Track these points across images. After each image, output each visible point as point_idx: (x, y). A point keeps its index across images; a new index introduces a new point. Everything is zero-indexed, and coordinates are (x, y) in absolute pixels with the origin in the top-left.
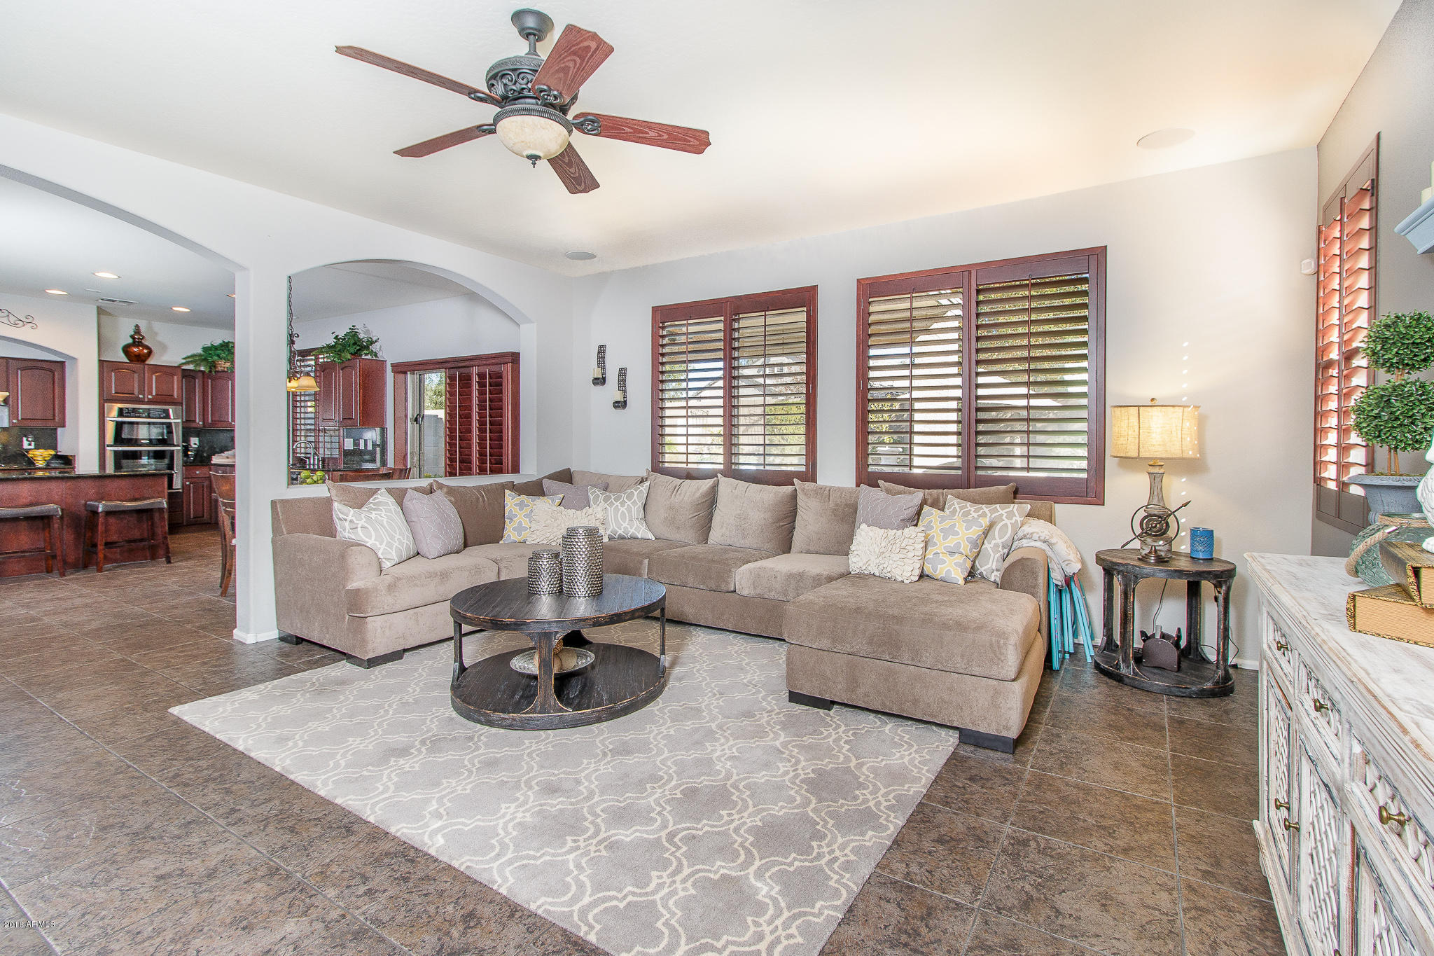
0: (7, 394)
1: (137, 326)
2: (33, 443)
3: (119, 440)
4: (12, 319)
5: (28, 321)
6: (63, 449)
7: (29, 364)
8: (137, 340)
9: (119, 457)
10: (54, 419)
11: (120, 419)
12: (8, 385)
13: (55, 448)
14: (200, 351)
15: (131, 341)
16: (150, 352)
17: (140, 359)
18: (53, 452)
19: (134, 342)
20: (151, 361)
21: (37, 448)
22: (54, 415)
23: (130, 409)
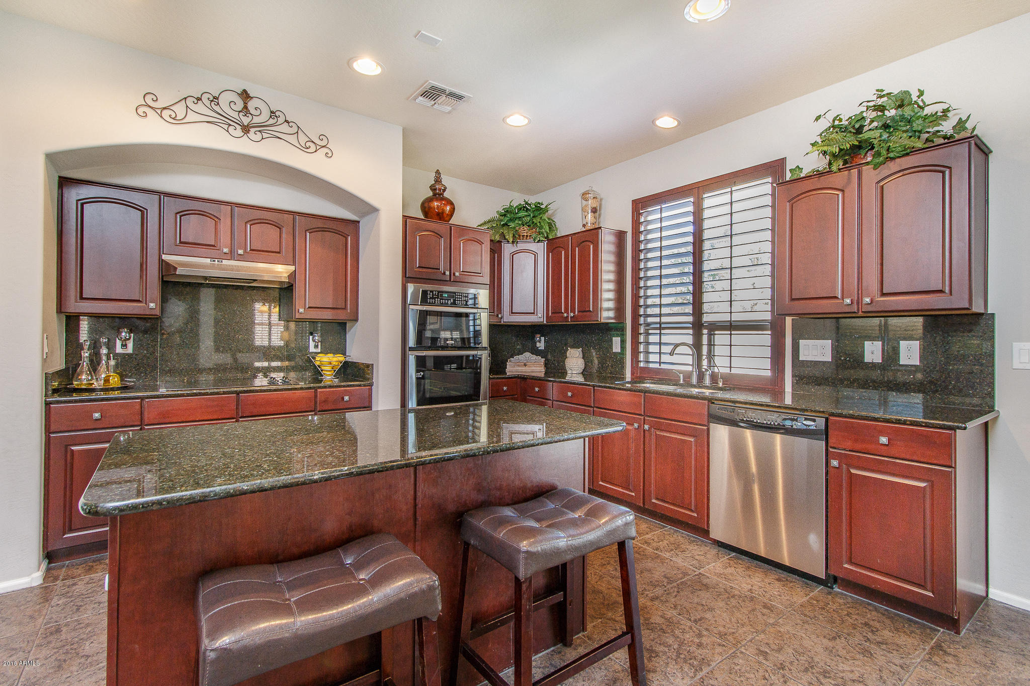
0: (292, 268)
5: (319, 144)
6: (355, 353)
7: (320, 224)
10: (345, 308)
11: (425, 308)
12: (294, 257)
13: (344, 354)
15: (431, 194)
17: (442, 217)
18: (341, 358)
19: (435, 195)
21: (325, 351)
22: (346, 305)
23: (434, 292)
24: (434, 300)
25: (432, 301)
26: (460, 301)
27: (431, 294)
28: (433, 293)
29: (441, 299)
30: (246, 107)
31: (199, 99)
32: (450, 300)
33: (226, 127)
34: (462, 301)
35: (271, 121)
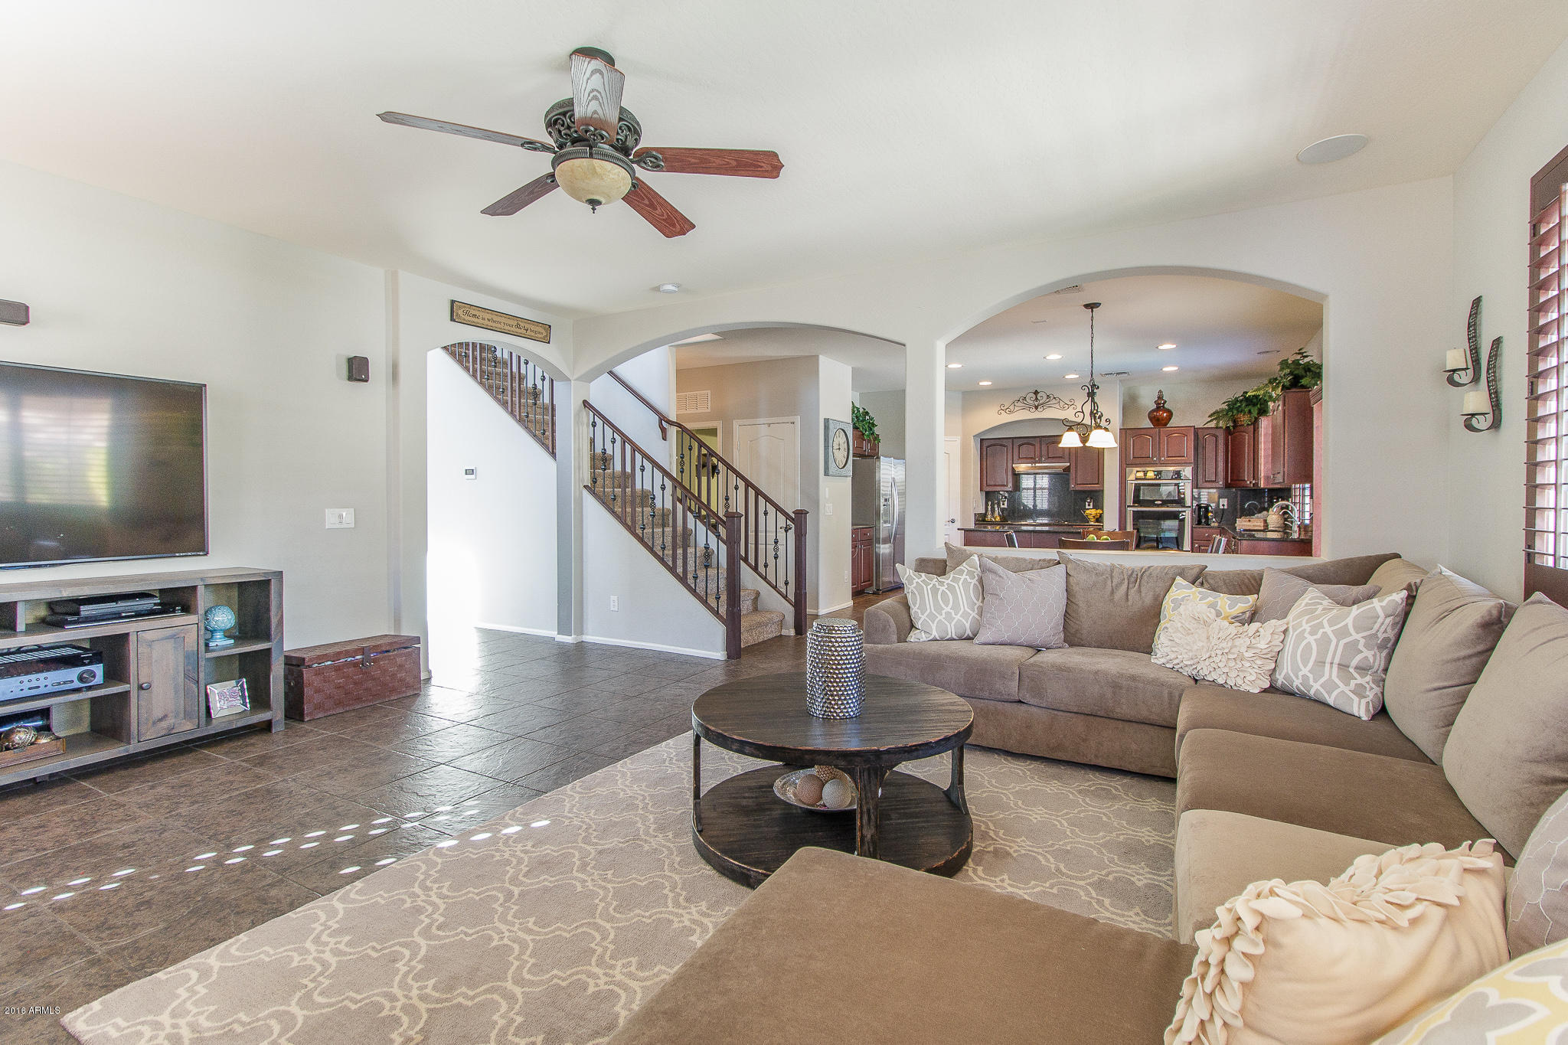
1: (1160, 391)
2: (1091, 504)
3: (1137, 501)
4: (1062, 404)
8: (1160, 404)
9: (1137, 516)
14: (1225, 407)
16: (1170, 414)
20: (1173, 422)
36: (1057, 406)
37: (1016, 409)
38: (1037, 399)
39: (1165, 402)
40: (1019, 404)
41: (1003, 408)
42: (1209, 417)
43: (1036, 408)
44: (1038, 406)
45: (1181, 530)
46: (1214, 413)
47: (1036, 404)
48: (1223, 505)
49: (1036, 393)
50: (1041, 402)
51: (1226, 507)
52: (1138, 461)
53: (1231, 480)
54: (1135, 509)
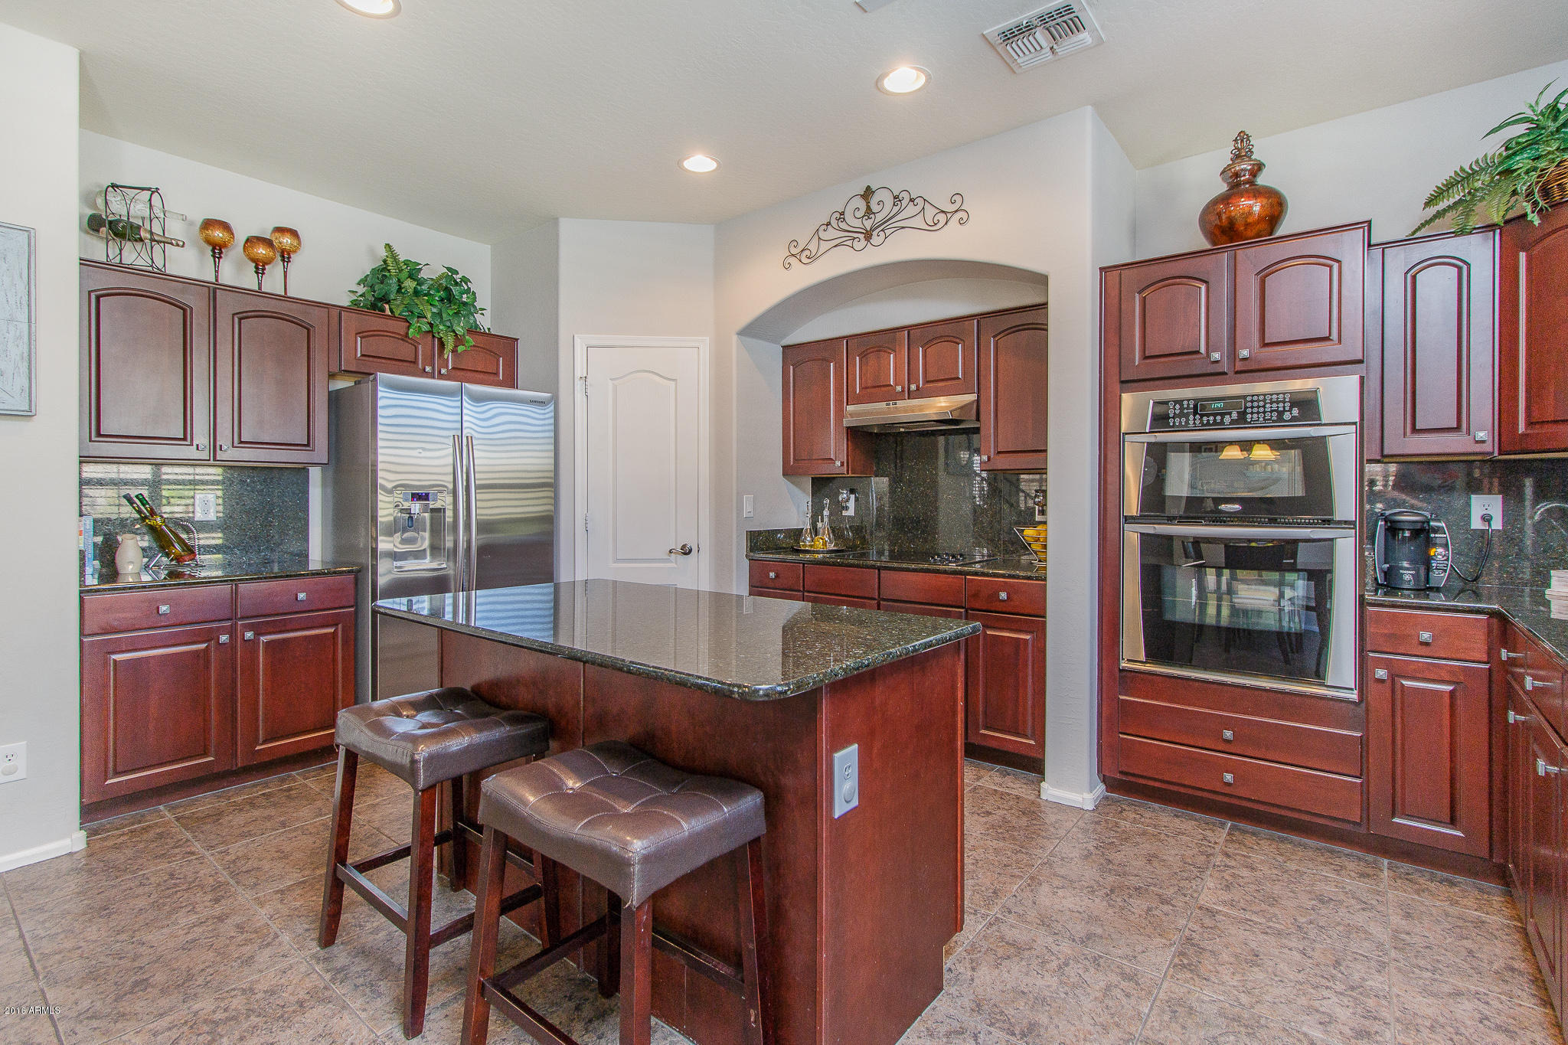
3: (1159, 502)
4: (930, 212)
5: (956, 211)
7: (1012, 322)
8: (1242, 178)
9: (1158, 553)
11: (1162, 438)
16: (1277, 207)
23: (1185, 403)
24: (1183, 420)
25: (1180, 422)
26: (1258, 413)
27: (1177, 406)
28: (1181, 405)
29: (1202, 416)
30: (868, 208)
31: (828, 224)
32: (1230, 414)
33: (849, 243)
34: (1264, 412)
35: (896, 209)
36: (918, 222)
37: (824, 246)
38: (869, 211)
39: (1259, 167)
40: (831, 233)
41: (794, 251)
42: (1428, 204)
43: (868, 236)
44: (872, 229)
45: (1320, 606)
46: (1450, 185)
47: (868, 224)
48: (1486, 519)
49: (868, 194)
50: (879, 217)
51: (1497, 524)
52: (1160, 368)
53: (1530, 423)
54: (1149, 529)
